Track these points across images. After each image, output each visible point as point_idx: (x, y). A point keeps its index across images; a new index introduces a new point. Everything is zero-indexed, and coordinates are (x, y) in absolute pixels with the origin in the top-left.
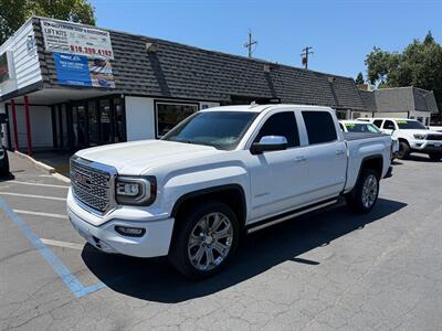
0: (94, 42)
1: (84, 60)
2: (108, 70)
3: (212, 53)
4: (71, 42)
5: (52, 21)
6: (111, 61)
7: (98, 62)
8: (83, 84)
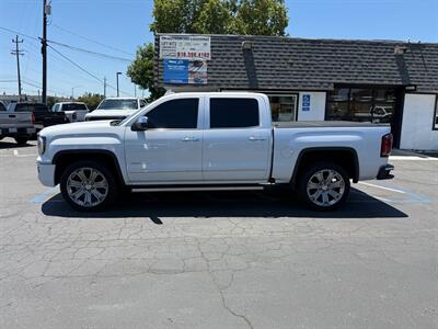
0: (196, 47)
1: (186, 63)
2: (204, 70)
3: (320, 41)
4: (179, 49)
5: (167, 36)
6: (208, 61)
7: (197, 64)
8: (181, 82)
